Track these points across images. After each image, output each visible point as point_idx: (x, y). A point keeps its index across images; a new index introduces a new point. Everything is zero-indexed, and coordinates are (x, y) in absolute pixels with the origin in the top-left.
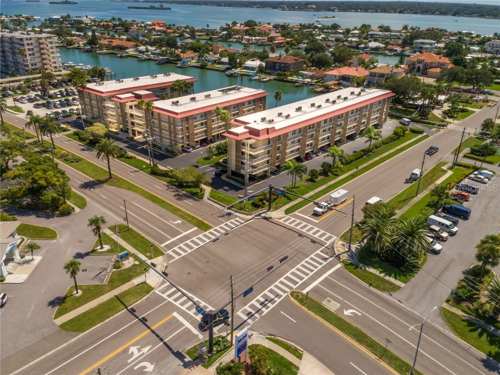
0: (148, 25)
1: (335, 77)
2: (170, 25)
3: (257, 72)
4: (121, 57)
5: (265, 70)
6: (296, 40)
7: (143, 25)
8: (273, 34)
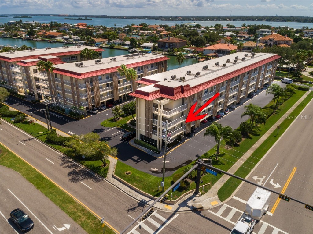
0: (75, 26)
1: (212, 51)
2: (90, 25)
3: (152, 50)
4: (51, 42)
5: (158, 48)
6: (175, 32)
7: (71, 26)
8: (159, 29)
